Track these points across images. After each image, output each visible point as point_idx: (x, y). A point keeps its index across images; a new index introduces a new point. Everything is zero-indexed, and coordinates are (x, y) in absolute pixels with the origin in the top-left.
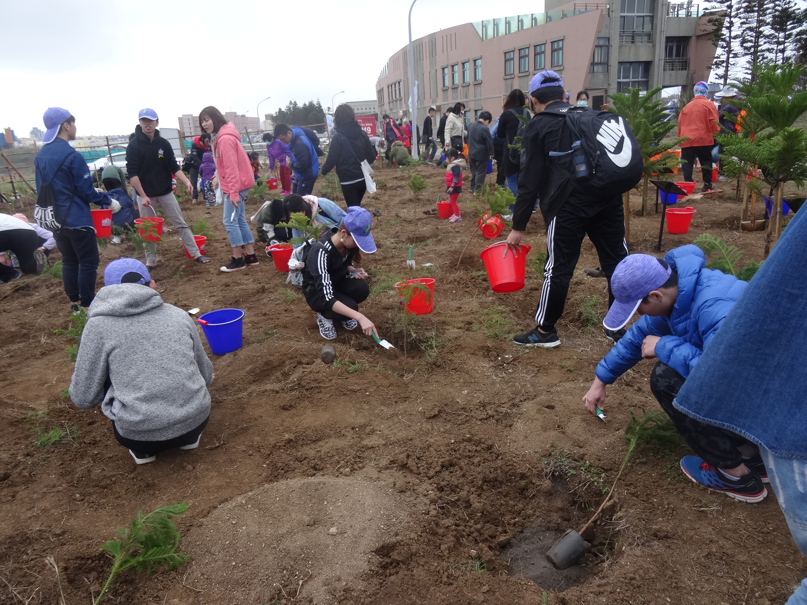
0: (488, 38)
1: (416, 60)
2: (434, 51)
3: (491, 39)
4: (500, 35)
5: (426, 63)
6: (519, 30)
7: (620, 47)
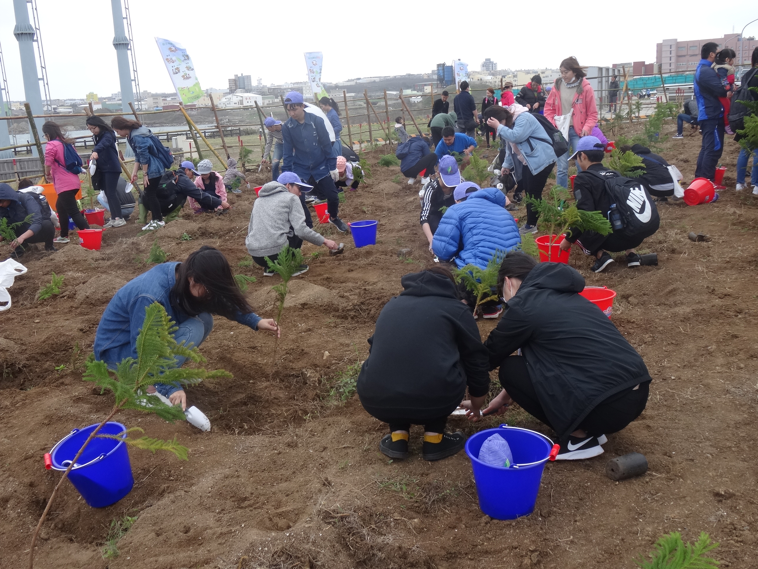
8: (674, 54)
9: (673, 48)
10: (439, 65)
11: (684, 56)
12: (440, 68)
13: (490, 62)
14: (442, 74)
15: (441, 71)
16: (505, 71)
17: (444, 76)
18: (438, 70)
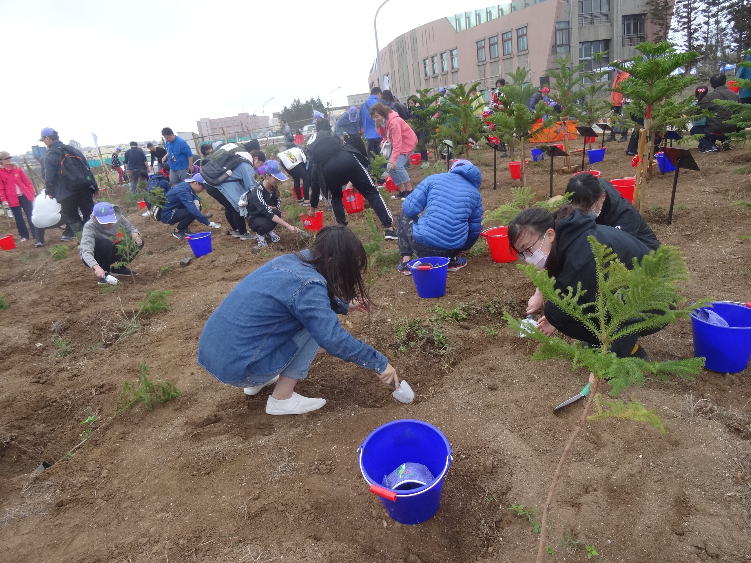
0: (462, 30)
1: (400, 54)
2: (415, 45)
3: (464, 31)
4: (472, 26)
5: (409, 56)
6: (487, 21)
7: (580, 29)
8: (209, 128)
9: (208, 124)
10: (33, 147)
11: (216, 128)
12: (35, 149)
13: (75, 142)
14: (38, 154)
15: (36, 152)
16: (89, 147)
17: (39, 155)
18: (33, 151)
